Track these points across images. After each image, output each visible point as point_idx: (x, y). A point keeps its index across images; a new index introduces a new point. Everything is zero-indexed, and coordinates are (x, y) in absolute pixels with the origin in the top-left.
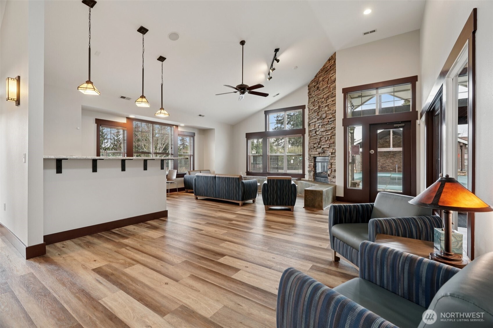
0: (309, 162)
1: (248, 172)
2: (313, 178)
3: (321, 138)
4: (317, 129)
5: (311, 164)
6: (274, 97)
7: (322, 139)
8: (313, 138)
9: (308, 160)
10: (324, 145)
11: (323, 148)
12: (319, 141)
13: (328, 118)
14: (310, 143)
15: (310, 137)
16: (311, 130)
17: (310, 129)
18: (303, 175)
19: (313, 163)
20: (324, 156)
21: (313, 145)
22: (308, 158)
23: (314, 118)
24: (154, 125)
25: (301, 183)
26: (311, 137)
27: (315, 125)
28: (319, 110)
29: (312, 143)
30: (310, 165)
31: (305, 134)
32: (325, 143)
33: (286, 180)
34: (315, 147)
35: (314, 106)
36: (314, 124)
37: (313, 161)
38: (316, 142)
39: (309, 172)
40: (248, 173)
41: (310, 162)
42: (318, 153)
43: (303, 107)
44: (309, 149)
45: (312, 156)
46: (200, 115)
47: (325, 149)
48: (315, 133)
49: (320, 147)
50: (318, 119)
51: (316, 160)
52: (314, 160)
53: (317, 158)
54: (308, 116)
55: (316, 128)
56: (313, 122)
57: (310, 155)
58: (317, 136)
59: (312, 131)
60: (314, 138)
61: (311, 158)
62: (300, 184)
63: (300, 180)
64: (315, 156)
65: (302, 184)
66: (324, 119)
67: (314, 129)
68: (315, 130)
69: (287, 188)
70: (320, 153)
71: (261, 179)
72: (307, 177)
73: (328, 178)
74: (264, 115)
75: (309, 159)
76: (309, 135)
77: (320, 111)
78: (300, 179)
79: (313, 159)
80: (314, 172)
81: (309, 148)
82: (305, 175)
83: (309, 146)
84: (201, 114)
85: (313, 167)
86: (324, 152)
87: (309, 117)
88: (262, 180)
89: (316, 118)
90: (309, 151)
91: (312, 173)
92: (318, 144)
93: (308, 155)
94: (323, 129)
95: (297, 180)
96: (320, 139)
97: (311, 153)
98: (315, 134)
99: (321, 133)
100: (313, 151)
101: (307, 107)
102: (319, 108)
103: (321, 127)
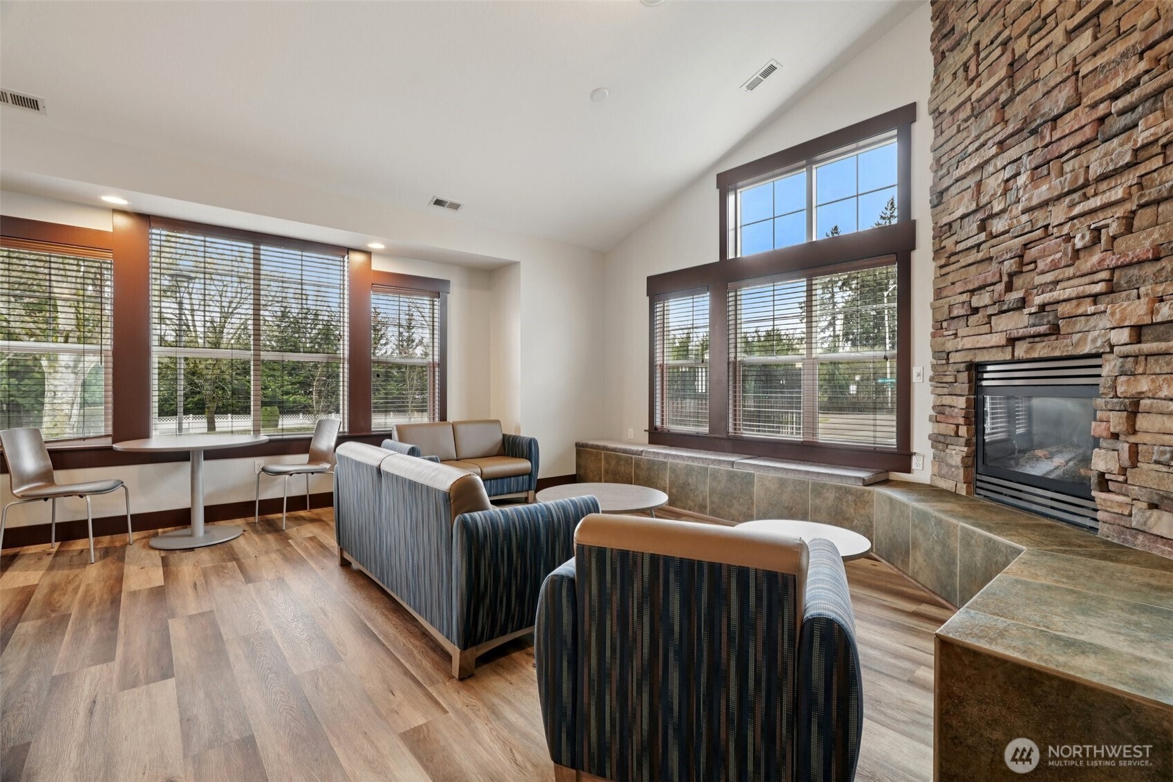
0: (939, 391)
1: (656, 429)
2: (961, 476)
3: (1026, 246)
4: (995, 203)
5: (948, 400)
6: (752, 86)
7: (1032, 253)
8: (963, 262)
9: (932, 379)
10: (1056, 283)
11: (1042, 308)
12: (1014, 268)
13: (1087, 101)
14: (945, 293)
15: (943, 261)
16: (950, 225)
17: (946, 220)
18: (902, 457)
19: (964, 399)
20: (1057, 353)
21: (965, 297)
22: (929, 373)
23: (971, 149)
24: (262, 247)
25: (891, 500)
26: (953, 259)
27: (979, 184)
28: (1011, 85)
29: (959, 287)
30: (940, 412)
31: (914, 248)
32: (1070, 271)
33: (743, 573)
34: (975, 311)
35: (970, 84)
36: (971, 181)
37: (963, 386)
38: (989, 281)
39: (939, 441)
40: (657, 436)
41: (946, 391)
42: (1003, 342)
43: (903, 118)
44: (938, 327)
45: (955, 358)
46: (439, 202)
47: (1063, 309)
48: (982, 227)
49: (1023, 303)
50: (1001, 143)
51: (985, 383)
52: (970, 381)
53: (989, 368)
54: (931, 155)
55: (984, 200)
56: (963, 177)
57: (943, 356)
58: (994, 241)
59: (956, 226)
60: (971, 259)
61: (951, 368)
62: (887, 508)
63: (886, 482)
64: (980, 357)
65: (897, 512)
66: (1055, 119)
67: (974, 207)
68: (980, 216)
69: (755, 652)
70: (1019, 339)
71: (696, 464)
72: (922, 469)
73: (1092, 499)
74: (717, 192)
75: (937, 379)
76: (938, 252)
77: (1018, 89)
78: (882, 477)
79: (964, 377)
80: (968, 444)
81: (935, 321)
82: (914, 459)
83: (935, 309)
84: (441, 197)
85: (961, 421)
86: (1055, 330)
87: (938, 160)
88: (701, 467)
89: (990, 143)
90: (933, 336)
91: (957, 453)
92: (1000, 287)
93: (930, 354)
94: (1044, 188)
95: (867, 483)
96: (1021, 257)
97: (950, 345)
98: (983, 236)
99: (1025, 218)
100: (960, 333)
101: (923, 113)
102: (1011, 76)
103: (1032, 179)
